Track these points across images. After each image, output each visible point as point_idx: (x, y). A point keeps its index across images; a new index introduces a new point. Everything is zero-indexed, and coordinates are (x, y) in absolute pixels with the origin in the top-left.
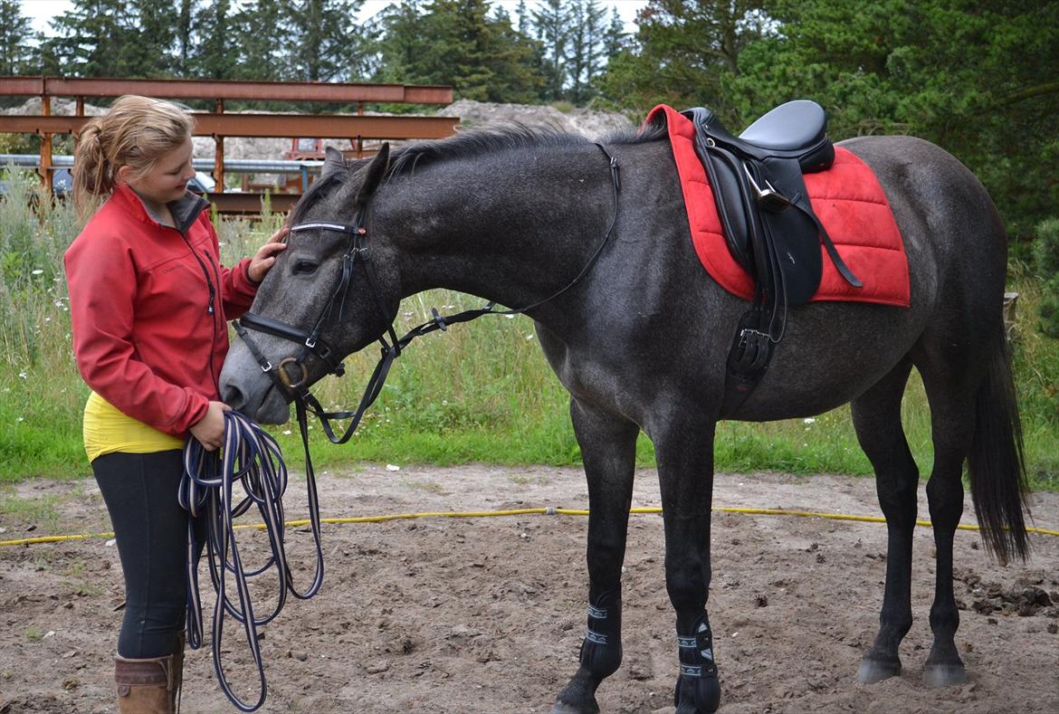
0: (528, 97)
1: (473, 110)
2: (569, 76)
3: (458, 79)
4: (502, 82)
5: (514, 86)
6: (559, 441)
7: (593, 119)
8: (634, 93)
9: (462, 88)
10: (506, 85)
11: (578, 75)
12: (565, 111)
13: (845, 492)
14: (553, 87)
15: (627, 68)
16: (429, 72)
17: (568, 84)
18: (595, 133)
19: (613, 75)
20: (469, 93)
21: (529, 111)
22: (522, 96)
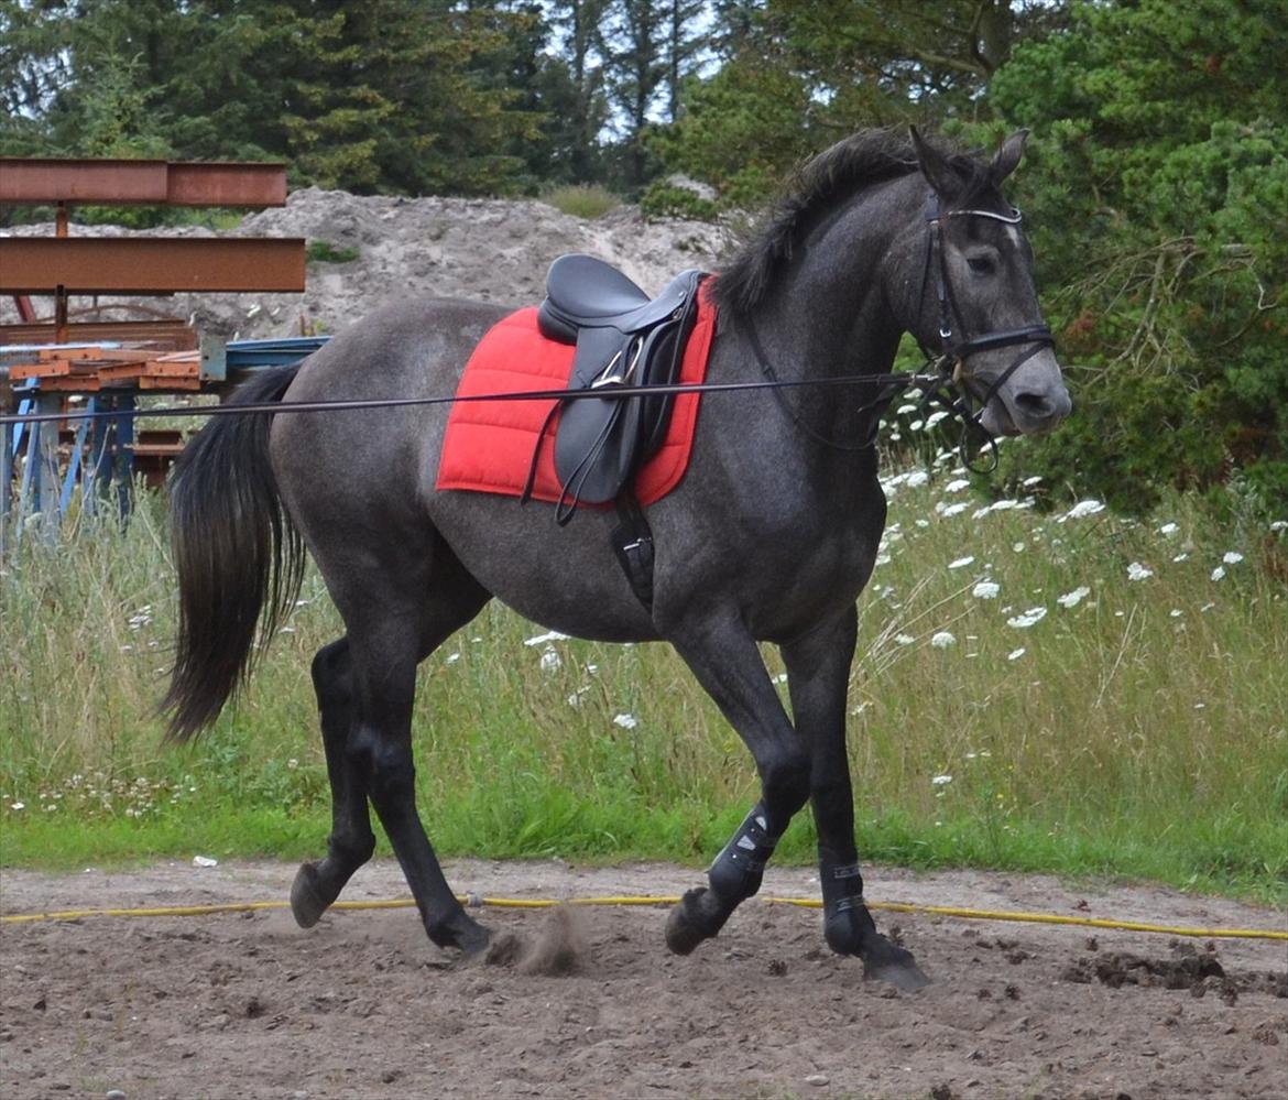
0: (493, 171)
1: (338, 214)
2: (615, 108)
3: (292, 121)
4: (420, 131)
5: (455, 141)
6: (497, 818)
7: (658, 236)
8: (752, 168)
9: (305, 147)
10: (428, 139)
11: (643, 104)
12: (590, 213)
13: (993, 891)
14: (571, 139)
15: (735, 104)
16: (209, 104)
17: (613, 129)
18: (662, 271)
19: (699, 122)
20: (325, 162)
21: (486, 216)
22: (478, 169)
